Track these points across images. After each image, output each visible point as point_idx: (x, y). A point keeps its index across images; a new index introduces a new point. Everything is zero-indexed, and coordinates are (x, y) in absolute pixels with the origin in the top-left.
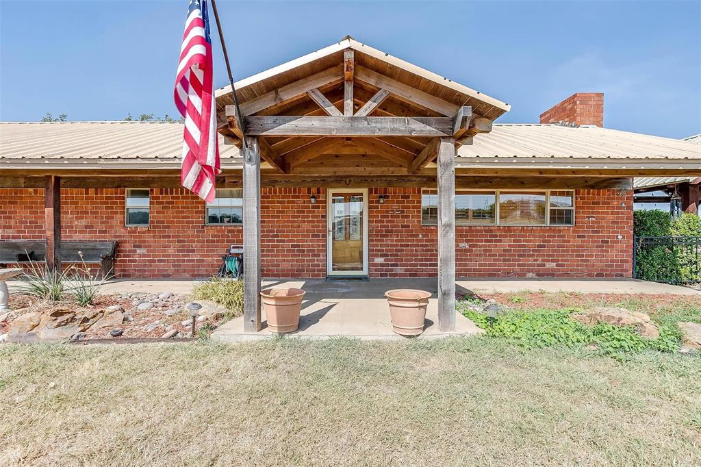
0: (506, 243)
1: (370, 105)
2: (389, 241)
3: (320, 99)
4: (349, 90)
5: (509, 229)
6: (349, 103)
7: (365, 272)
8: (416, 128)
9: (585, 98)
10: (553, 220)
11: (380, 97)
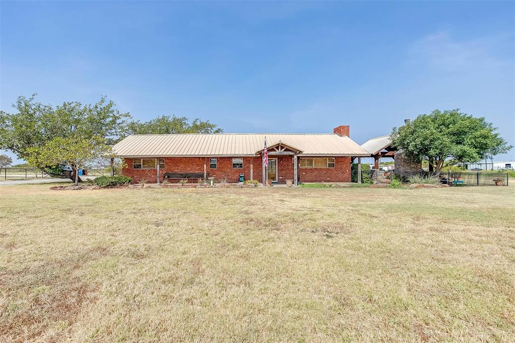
0: (316, 173)
1: (283, 150)
2: (283, 172)
3: (275, 149)
4: (280, 147)
5: (316, 169)
6: (280, 149)
7: (277, 181)
8: (291, 153)
9: (343, 127)
10: (329, 166)
11: (285, 148)
